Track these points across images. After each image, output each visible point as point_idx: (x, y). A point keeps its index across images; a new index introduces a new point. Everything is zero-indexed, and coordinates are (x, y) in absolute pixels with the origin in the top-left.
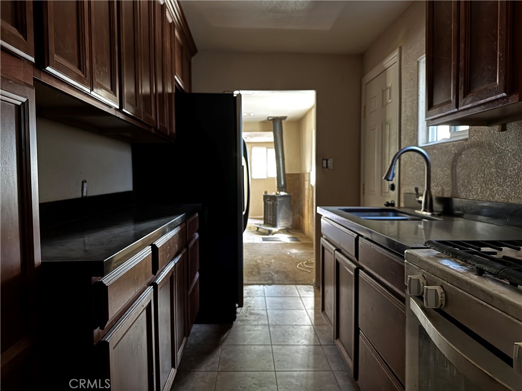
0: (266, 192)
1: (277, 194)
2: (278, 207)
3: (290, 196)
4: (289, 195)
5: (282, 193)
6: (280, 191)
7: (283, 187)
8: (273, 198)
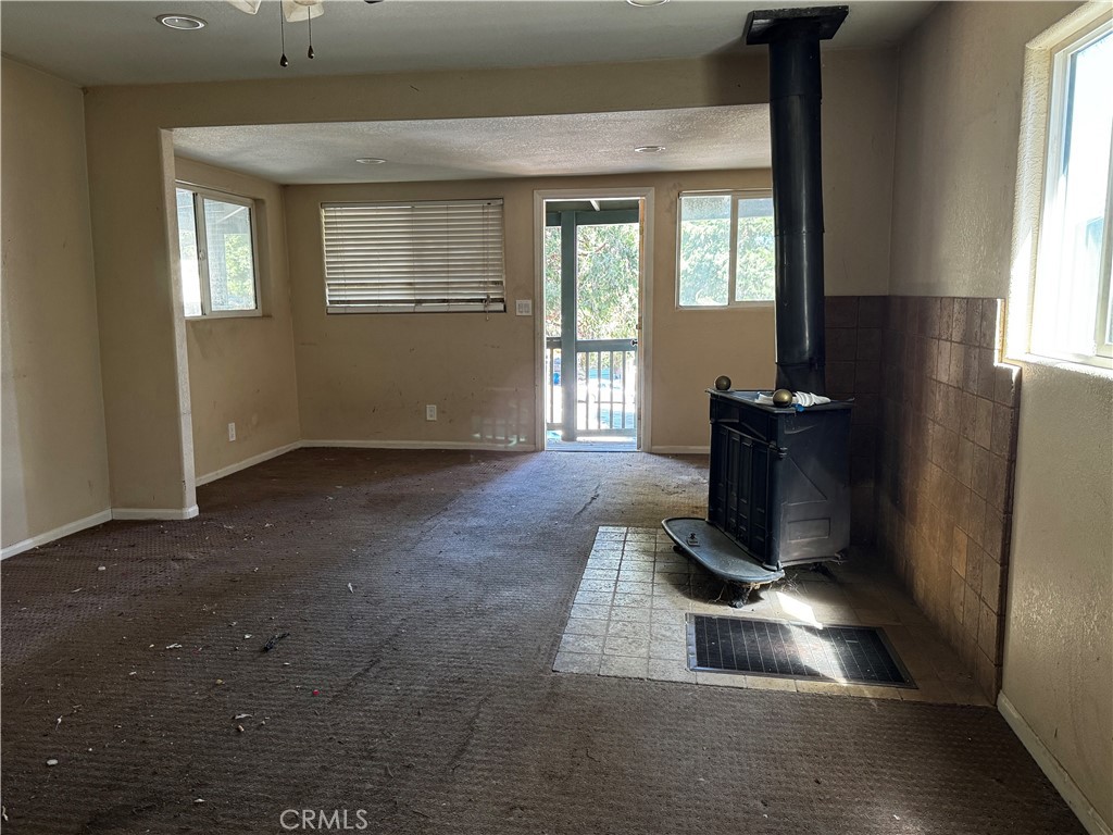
0: (724, 384)
1: (779, 404)
2: (780, 466)
3: (847, 411)
4: (839, 405)
5: (805, 400)
6: (792, 391)
7: (810, 364)
8: (761, 421)
